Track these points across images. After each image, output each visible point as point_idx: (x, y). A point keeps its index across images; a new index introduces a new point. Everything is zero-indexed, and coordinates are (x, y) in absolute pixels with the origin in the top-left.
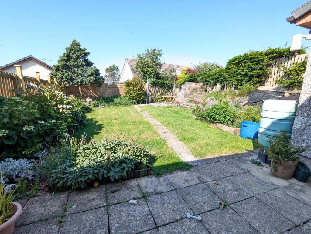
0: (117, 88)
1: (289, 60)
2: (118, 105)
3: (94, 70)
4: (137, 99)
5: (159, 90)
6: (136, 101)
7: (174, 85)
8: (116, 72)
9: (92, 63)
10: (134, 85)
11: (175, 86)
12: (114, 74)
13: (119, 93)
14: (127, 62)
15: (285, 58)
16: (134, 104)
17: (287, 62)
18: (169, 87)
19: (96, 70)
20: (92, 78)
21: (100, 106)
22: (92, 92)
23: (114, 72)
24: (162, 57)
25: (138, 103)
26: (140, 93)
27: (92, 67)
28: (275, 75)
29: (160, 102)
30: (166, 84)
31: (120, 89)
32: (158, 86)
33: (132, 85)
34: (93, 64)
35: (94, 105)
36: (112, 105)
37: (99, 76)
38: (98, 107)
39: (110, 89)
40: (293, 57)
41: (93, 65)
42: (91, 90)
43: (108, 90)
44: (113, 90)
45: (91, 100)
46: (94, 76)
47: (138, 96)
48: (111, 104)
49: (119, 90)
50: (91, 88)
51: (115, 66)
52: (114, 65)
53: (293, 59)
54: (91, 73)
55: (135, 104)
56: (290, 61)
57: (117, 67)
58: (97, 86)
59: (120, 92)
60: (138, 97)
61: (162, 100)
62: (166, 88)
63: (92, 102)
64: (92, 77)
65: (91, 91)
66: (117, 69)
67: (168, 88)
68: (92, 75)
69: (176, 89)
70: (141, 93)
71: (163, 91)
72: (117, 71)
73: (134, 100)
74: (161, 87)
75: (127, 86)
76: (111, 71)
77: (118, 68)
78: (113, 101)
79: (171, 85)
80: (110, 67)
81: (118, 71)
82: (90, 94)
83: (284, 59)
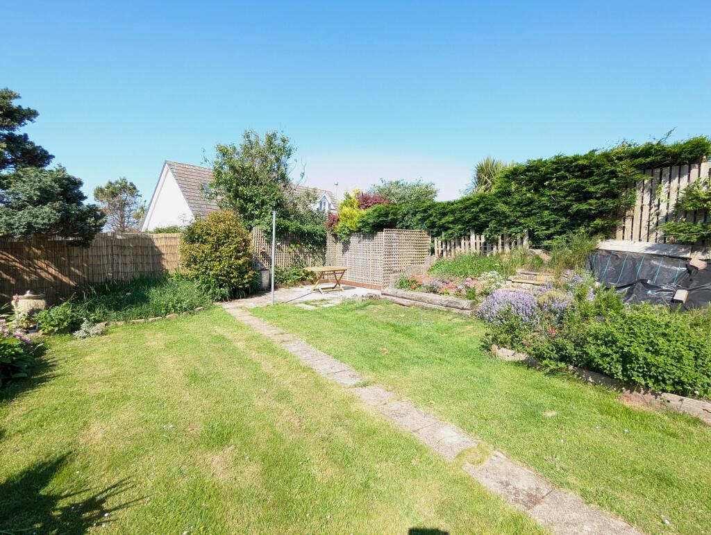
0: (153, 247)
1: (683, 175)
2: (168, 312)
3: (56, 181)
4: (231, 285)
5: (291, 250)
6: (225, 291)
7: (328, 235)
8: (130, 198)
9: (46, 152)
10: (218, 240)
11: (330, 239)
12: (124, 204)
13: (160, 264)
14: (170, 172)
15: (671, 169)
16: (221, 301)
17: (677, 178)
18: (317, 241)
19: (69, 179)
20: (47, 213)
21: (84, 326)
22: (44, 266)
23: (124, 198)
24: (293, 157)
25: (235, 294)
26: (240, 262)
27: (47, 168)
28: (643, 212)
29: (295, 284)
30: (309, 233)
31: (163, 250)
32: (286, 238)
33: (210, 239)
34: (52, 157)
35: (58, 325)
36: (140, 316)
37: (80, 204)
38: (77, 334)
39: (127, 253)
40: (695, 167)
41: (53, 160)
42: (38, 258)
43: (115, 257)
44: (136, 255)
45: (41, 303)
46: (57, 204)
47: (235, 274)
48: (135, 310)
49: (160, 254)
50: (38, 252)
51: (126, 183)
52: (124, 179)
53: (694, 171)
54: (43, 191)
55: (223, 299)
56: (686, 177)
57: (131, 184)
58: (72, 243)
59: (164, 263)
60: (234, 277)
61: (298, 280)
62: (308, 244)
63: (43, 314)
64: (46, 209)
65: (41, 264)
66: (132, 190)
67: (313, 244)
68: (45, 197)
69: (334, 248)
70: (244, 264)
71: (301, 251)
72: (132, 195)
73: (221, 286)
74: (295, 242)
75: (193, 242)
76: (114, 195)
77: (135, 188)
78: (145, 300)
79: (321, 236)
80: (110, 183)
81: (137, 195)
82: (36, 273)
83: (666, 171)
